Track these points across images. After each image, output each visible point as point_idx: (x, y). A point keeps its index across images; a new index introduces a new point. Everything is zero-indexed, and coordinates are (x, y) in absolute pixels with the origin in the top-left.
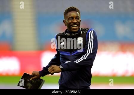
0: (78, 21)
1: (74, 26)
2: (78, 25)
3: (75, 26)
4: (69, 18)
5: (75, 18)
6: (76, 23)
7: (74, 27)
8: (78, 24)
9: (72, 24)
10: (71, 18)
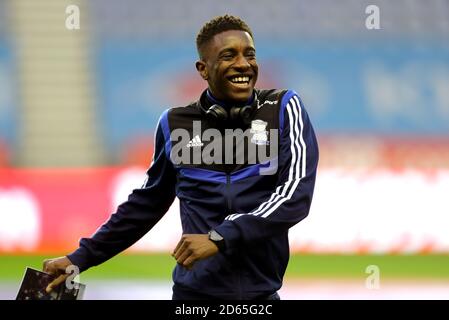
0: (252, 62)
1: (240, 79)
2: (250, 77)
3: (244, 79)
4: (221, 53)
5: (241, 54)
6: (247, 69)
7: (239, 82)
8: (251, 72)
9: (232, 73)
10: (228, 53)
